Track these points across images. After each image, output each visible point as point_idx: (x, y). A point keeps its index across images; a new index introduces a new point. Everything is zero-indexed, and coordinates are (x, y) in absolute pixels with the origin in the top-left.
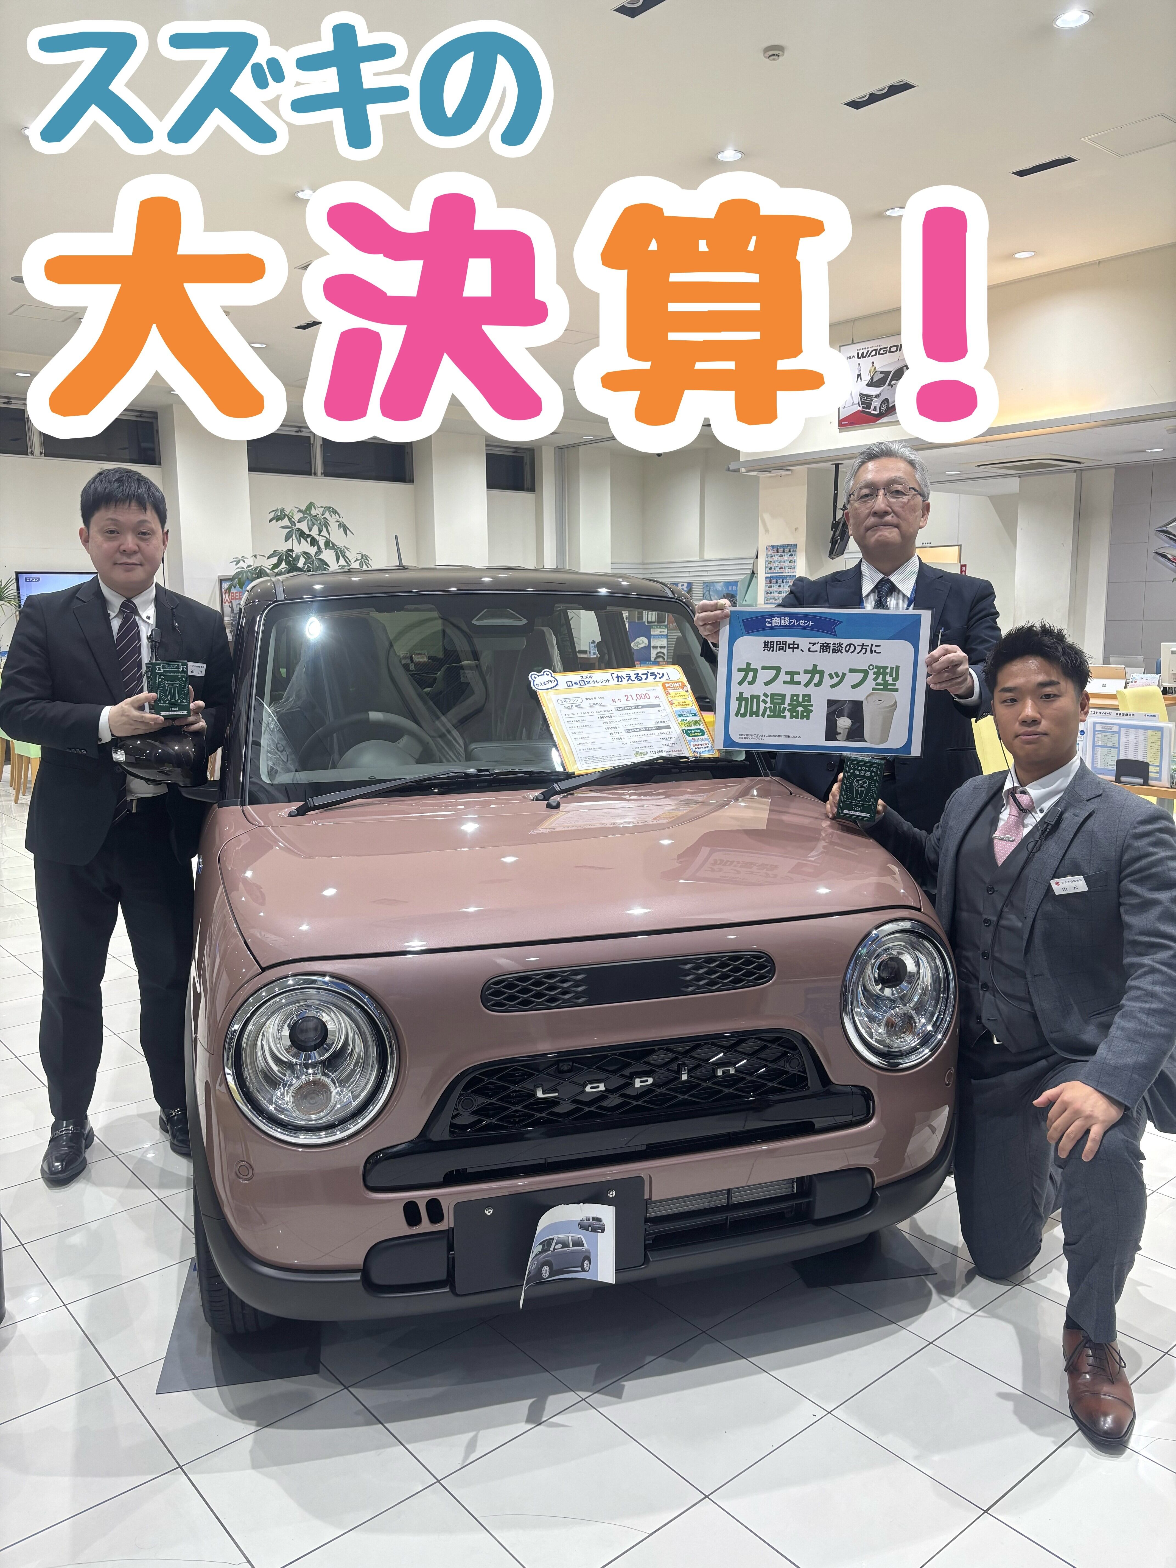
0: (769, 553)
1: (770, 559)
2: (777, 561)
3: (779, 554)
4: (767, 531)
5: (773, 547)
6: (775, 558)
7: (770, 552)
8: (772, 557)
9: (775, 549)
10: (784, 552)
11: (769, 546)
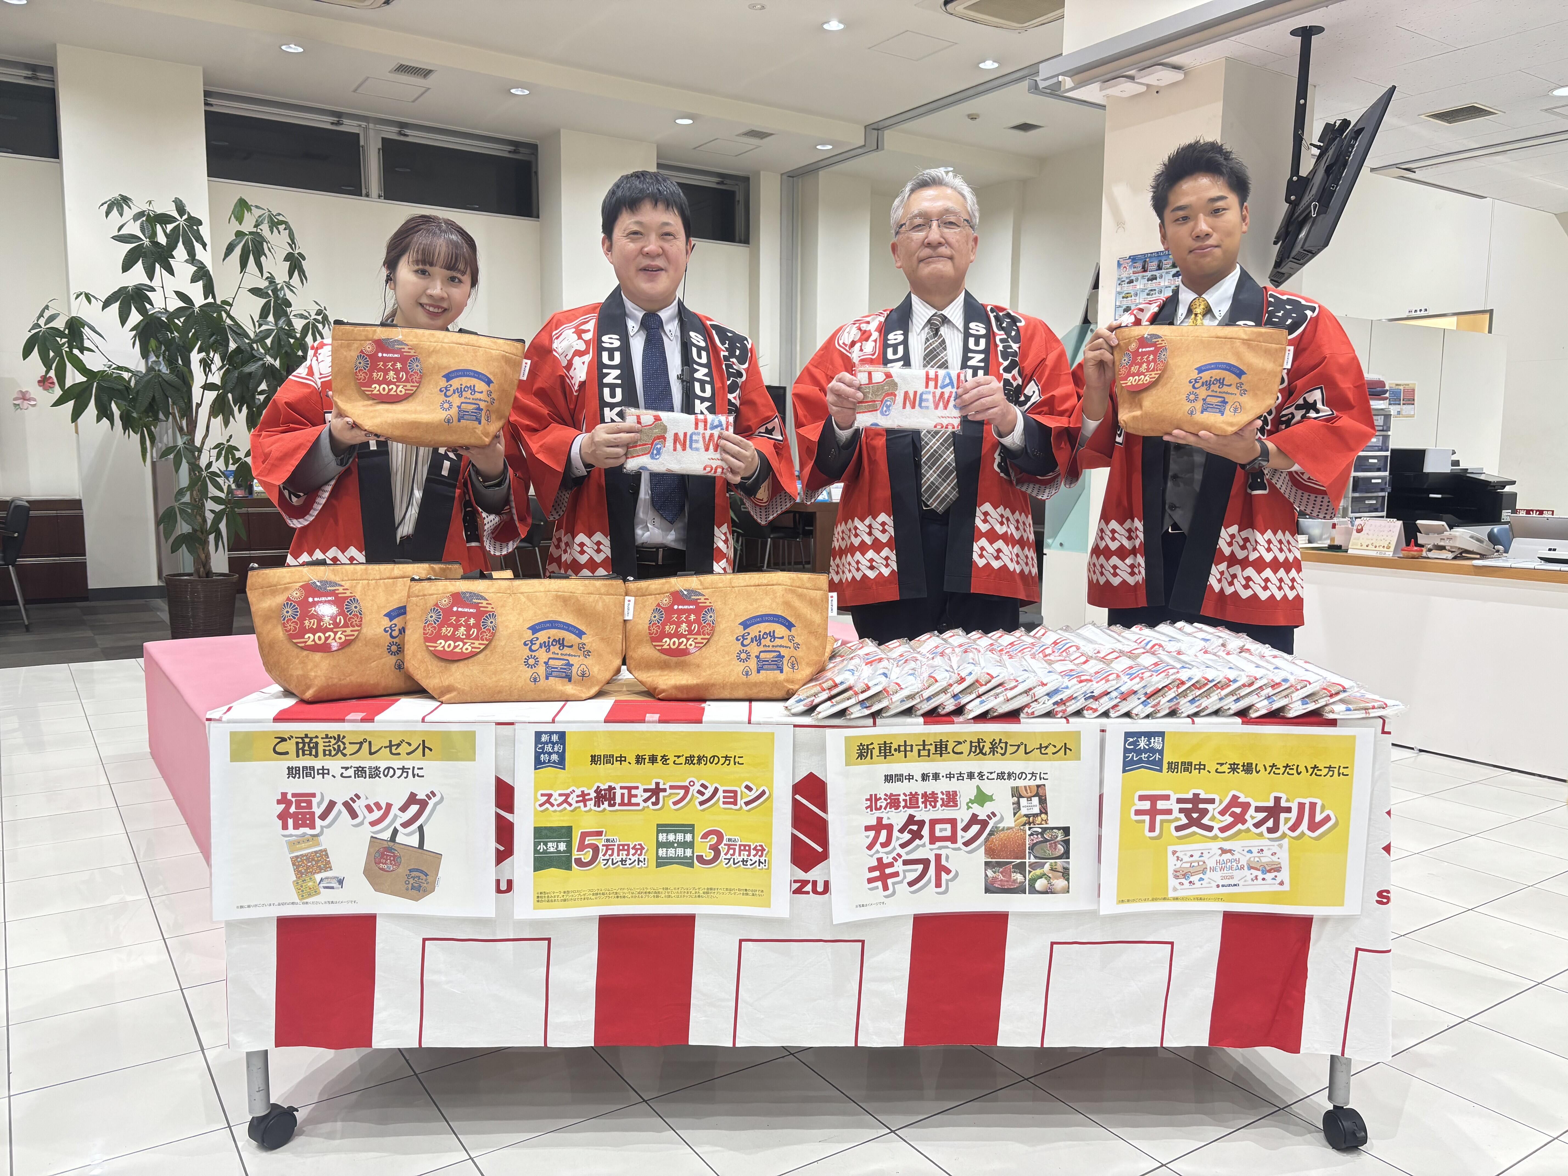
0: (1124, 275)
1: (1127, 288)
2: (1143, 290)
3: (1149, 274)
4: (1120, 224)
5: (1134, 259)
6: (1139, 285)
7: (1127, 273)
8: (1131, 282)
9: (1139, 265)
10: (1159, 268)
11: (1124, 259)
